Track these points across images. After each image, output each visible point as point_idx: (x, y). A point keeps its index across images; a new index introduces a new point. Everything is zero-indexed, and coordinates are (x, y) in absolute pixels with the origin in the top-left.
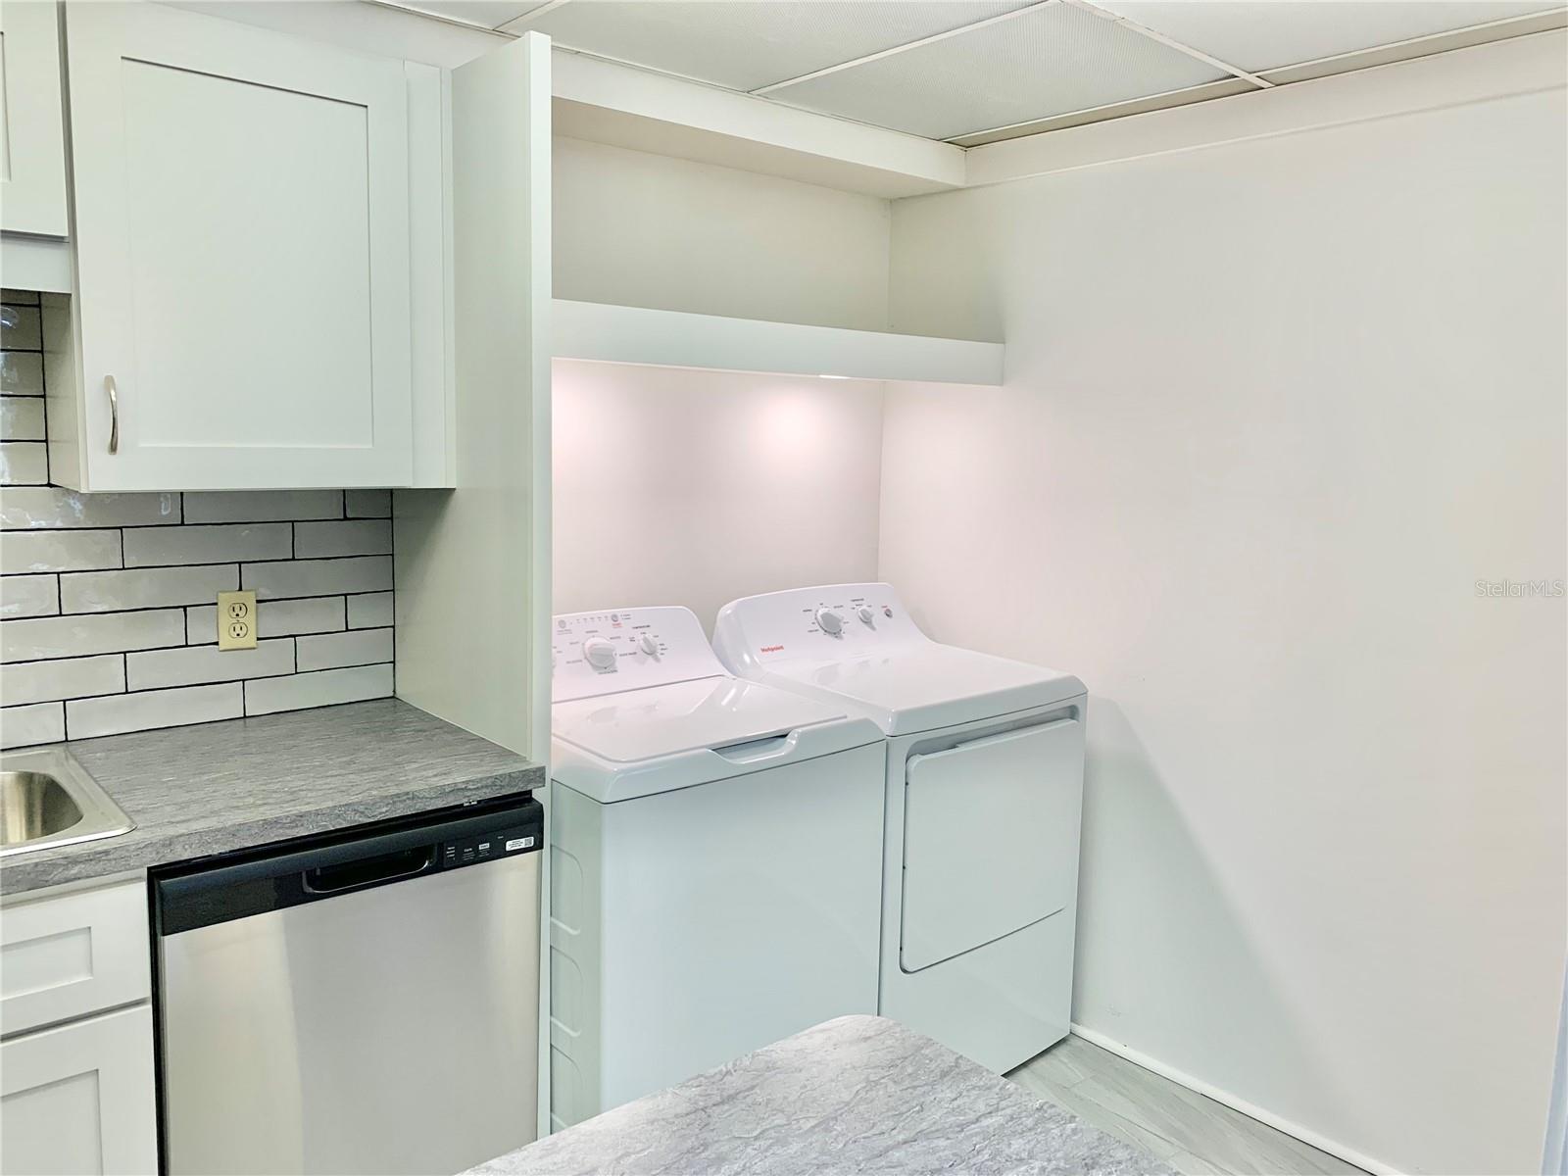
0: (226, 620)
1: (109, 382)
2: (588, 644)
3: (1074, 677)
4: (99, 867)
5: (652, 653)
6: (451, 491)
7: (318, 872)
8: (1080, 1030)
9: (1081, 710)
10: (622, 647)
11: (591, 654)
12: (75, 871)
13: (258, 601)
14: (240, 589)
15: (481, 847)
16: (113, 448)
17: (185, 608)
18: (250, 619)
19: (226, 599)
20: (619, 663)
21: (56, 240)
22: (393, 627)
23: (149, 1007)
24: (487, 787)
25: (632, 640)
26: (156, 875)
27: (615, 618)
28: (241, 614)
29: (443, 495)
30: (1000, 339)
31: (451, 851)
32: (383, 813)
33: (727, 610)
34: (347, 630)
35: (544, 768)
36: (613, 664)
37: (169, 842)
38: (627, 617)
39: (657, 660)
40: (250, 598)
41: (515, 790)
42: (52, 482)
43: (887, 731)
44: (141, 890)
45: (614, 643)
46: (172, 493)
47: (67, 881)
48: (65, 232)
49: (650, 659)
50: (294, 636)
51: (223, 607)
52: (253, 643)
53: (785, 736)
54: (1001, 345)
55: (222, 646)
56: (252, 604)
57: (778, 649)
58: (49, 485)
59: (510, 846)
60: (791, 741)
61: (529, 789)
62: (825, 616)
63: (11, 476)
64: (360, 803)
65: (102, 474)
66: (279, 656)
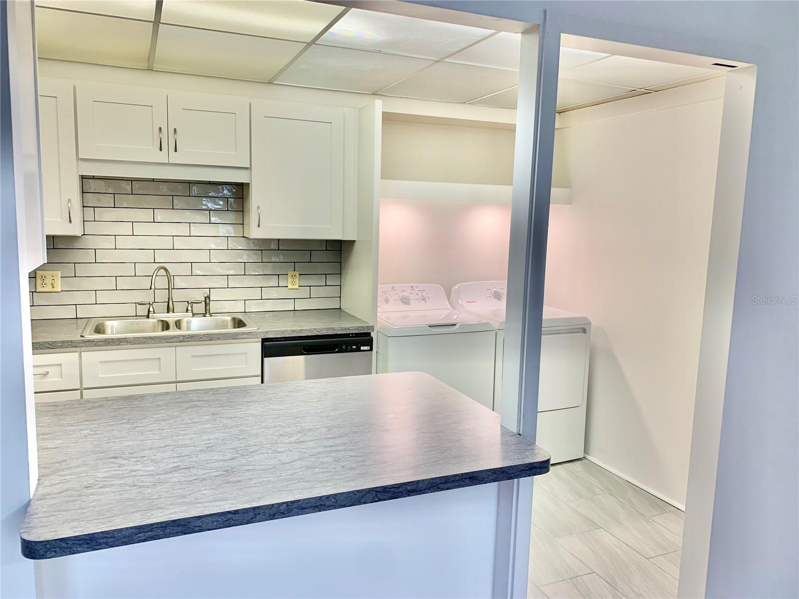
0: (290, 280)
1: (258, 207)
2: (401, 295)
3: (585, 317)
4: (250, 336)
5: (424, 300)
6: (355, 241)
7: (306, 347)
8: (588, 457)
9: (587, 331)
10: (412, 297)
11: (403, 298)
12: (243, 336)
13: (300, 275)
14: (295, 270)
15: (353, 347)
16: (259, 226)
17: (278, 275)
18: (297, 280)
19: (290, 273)
20: (412, 302)
21: (247, 168)
22: (340, 286)
23: (260, 378)
24: (355, 329)
25: (418, 295)
26: (264, 340)
27: (412, 287)
28: (295, 278)
29: (353, 242)
30: (569, 187)
31: (344, 347)
32: (324, 333)
33: (456, 287)
34: (326, 285)
35: (373, 326)
36: (410, 302)
37: (267, 332)
38: (417, 287)
39: (426, 302)
40: (297, 273)
41: (364, 332)
42: (245, 236)
43: (496, 328)
44: (260, 344)
45: (410, 295)
46: (276, 239)
47: (242, 339)
48: (248, 166)
49: (423, 302)
50: (310, 286)
51: (289, 276)
52: (297, 287)
53: (455, 325)
54: (570, 189)
55: (289, 288)
56: (298, 276)
57: (473, 302)
58: (244, 237)
59: (362, 348)
60: (457, 326)
61: (369, 331)
62: (495, 292)
63: (234, 234)
64: (318, 329)
65: (256, 233)
66: (305, 292)
